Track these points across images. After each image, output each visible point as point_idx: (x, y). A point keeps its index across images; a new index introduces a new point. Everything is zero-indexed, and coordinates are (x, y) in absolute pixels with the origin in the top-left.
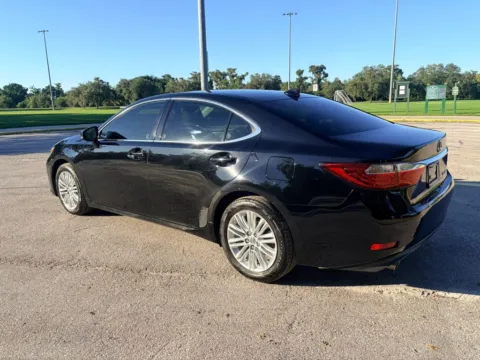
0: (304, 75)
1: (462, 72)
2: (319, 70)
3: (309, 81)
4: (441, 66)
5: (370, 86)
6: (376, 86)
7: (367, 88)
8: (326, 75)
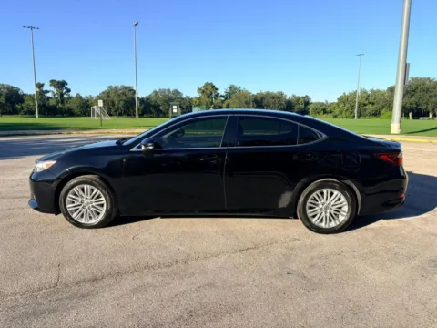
0: (45, 88)
1: (184, 96)
2: (61, 85)
3: (49, 95)
4: (169, 90)
5: (116, 103)
6: (122, 103)
7: (113, 105)
8: (69, 91)
